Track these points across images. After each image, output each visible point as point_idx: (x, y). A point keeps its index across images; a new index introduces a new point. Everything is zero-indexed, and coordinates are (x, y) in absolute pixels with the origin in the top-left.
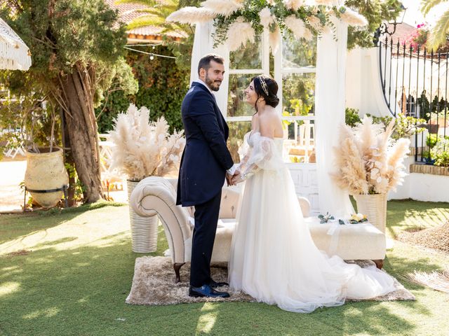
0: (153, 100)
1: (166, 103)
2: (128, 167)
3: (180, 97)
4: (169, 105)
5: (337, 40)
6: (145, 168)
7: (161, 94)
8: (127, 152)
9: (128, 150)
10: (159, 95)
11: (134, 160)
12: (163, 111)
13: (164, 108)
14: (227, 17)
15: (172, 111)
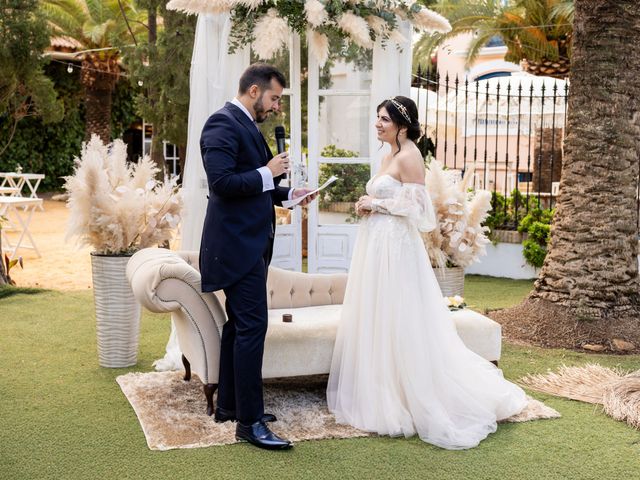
0: (25, 136)
1: (45, 140)
2: (96, 233)
3: (65, 132)
4: (50, 143)
5: (401, 51)
6: (124, 234)
7: (37, 127)
8: (98, 210)
9: (98, 207)
10: (34, 129)
11: (109, 223)
12: (40, 152)
13: (42, 147)
14: (252, 8)
15: (53, 151)
